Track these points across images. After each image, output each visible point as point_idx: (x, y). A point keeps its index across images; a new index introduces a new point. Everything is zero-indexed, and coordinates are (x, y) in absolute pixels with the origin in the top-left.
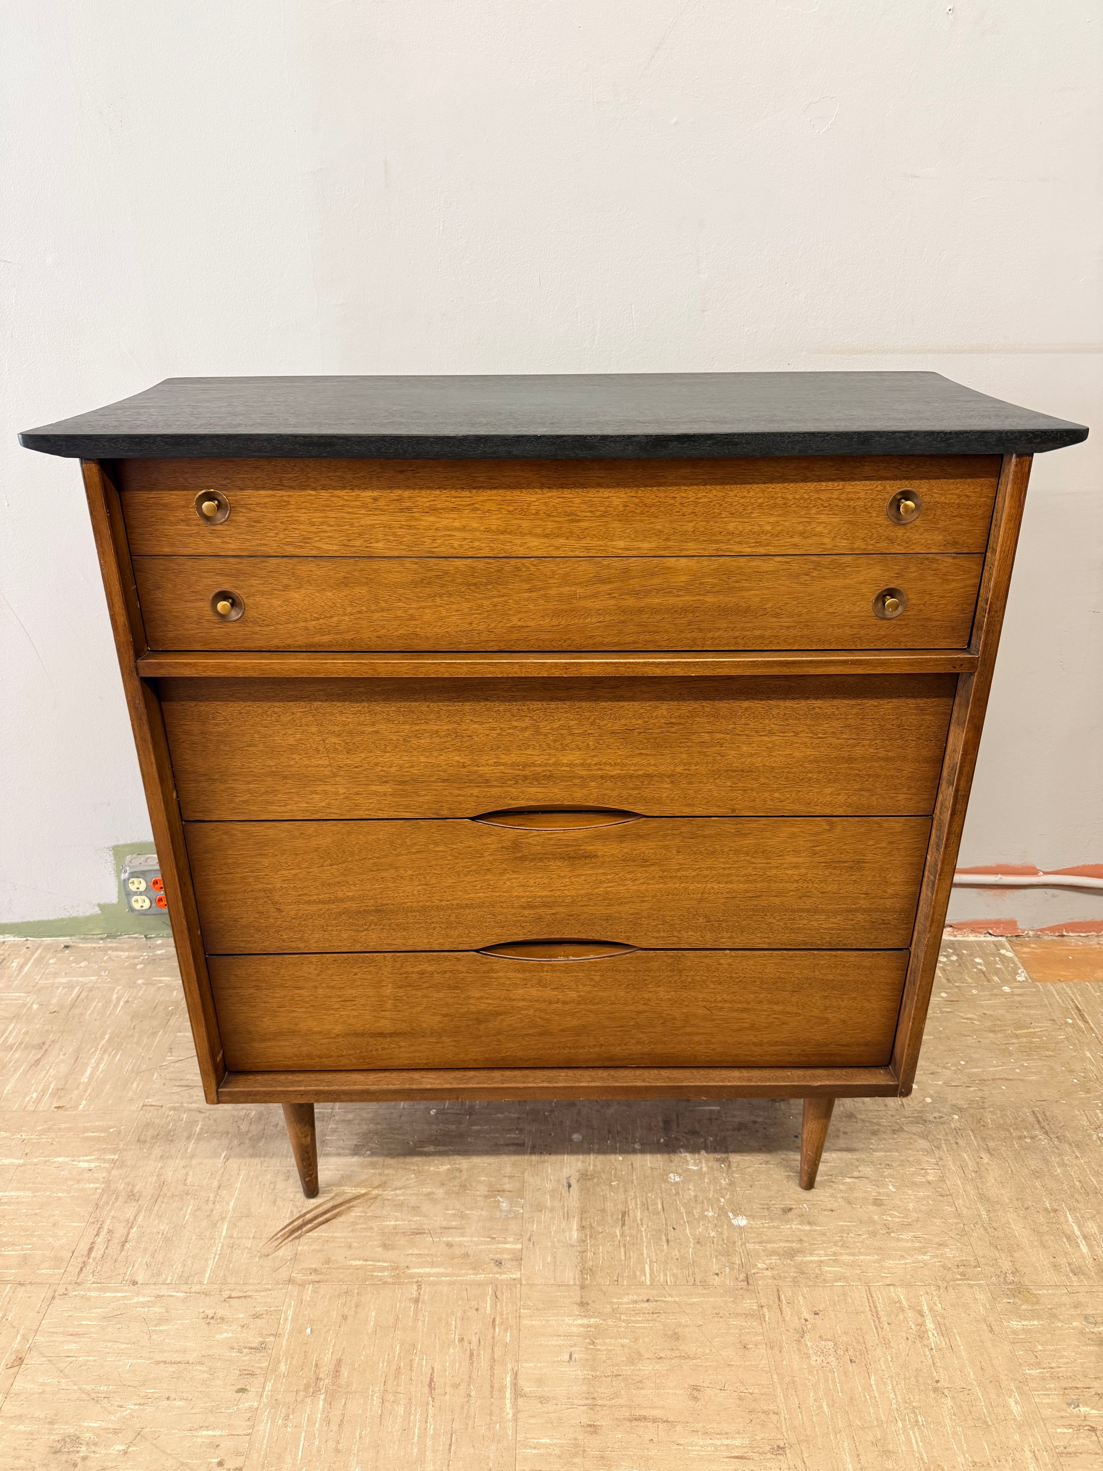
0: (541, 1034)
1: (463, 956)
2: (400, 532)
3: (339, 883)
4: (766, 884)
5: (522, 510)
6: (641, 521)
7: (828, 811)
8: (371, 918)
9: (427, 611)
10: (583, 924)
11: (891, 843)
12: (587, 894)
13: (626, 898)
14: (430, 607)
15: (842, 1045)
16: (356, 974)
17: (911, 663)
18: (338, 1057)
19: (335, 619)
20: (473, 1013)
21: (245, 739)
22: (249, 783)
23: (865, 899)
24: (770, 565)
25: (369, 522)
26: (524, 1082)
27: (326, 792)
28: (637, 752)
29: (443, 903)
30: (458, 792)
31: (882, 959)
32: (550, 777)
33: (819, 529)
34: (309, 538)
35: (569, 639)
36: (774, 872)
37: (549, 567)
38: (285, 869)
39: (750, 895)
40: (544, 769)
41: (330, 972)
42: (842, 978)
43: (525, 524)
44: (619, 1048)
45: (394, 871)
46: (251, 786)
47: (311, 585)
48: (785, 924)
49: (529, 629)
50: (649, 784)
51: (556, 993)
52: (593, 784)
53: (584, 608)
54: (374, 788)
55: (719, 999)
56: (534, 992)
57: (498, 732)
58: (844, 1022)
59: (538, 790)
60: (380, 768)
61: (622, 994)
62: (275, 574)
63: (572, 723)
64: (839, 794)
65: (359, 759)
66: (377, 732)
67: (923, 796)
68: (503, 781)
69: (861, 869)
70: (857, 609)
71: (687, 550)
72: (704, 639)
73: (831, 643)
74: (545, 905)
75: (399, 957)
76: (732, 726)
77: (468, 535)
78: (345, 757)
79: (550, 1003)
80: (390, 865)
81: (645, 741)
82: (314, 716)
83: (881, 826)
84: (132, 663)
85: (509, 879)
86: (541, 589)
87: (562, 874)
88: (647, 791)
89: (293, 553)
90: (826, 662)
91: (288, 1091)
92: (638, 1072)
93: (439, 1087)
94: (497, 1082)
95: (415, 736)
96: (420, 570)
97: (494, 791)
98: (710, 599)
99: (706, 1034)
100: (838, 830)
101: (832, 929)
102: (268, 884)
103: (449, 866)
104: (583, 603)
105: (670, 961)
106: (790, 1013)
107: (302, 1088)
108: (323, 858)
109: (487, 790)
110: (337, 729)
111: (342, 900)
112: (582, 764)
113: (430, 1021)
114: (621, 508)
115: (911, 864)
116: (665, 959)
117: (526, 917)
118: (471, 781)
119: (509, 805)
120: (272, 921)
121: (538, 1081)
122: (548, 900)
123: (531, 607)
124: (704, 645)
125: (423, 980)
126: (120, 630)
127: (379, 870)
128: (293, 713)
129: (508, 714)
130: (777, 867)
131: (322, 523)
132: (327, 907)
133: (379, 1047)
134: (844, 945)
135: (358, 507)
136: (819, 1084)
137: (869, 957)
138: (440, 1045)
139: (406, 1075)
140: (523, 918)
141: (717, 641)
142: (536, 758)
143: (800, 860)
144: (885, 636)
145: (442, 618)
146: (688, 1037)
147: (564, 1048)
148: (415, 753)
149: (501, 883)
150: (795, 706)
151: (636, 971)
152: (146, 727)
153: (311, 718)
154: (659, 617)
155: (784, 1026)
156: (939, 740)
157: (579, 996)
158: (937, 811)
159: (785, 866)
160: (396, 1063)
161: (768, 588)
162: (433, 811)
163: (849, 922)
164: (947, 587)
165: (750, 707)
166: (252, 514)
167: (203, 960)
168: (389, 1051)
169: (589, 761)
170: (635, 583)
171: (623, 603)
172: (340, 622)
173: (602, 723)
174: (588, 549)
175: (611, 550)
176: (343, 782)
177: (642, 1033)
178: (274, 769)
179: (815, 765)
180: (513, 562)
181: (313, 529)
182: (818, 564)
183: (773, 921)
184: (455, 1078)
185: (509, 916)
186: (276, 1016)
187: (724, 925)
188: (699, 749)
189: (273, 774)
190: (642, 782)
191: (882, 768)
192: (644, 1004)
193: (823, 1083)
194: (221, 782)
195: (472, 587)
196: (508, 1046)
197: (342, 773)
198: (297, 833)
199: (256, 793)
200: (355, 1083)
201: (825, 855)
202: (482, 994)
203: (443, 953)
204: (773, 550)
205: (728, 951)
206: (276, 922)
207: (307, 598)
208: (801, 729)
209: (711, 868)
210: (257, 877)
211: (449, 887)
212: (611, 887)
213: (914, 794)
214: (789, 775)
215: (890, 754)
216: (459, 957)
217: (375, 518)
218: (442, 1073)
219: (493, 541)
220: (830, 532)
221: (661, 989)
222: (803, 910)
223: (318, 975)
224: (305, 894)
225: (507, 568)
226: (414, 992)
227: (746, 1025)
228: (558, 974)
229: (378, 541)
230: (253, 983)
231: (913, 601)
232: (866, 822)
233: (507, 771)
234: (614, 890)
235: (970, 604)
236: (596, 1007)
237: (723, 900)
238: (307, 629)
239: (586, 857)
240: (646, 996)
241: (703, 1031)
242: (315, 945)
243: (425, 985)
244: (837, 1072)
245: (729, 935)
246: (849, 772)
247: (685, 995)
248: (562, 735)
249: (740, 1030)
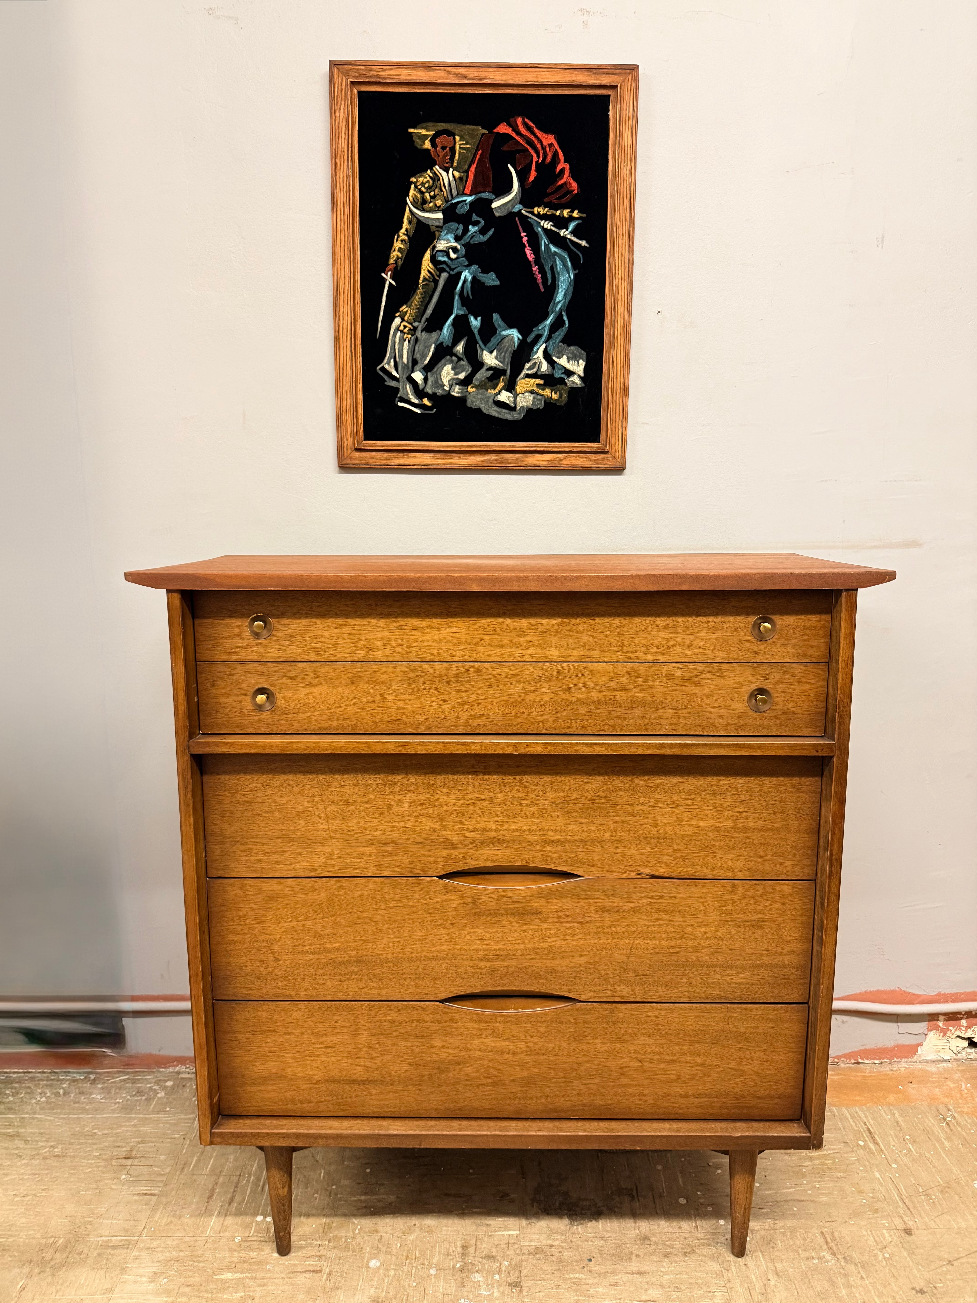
0: (494, 1085)
1: (428, 1006)
2: (395, 643)
3: (328, 935)
4: (684, 940)
5: (484, 628)
6: (571, 636)
7: (730, 875)
8: (353, 968)
9: (412, 702)
10: (531, 977)
11: (784, 904)
12: (534, 949)
13: (567, 952)
14: (414, 699)
15: (758, 1098)
16: (336, 1022)
17: (782, 747)
18: (317, 1102)
19: (343, 708)
20: (435, 1062)
21: (264, 807)
22: (263, 844)
23: (767, 955)
24: (669, 669)
25: (373, 637)
26: (479, 1131)
27: (323, 853)
28: (573, 820)
29: (413, 955)
30: (428, 853)
31: (785, 1012)
32: (503, 841)
33: (701, 643)
34: (328, 648)
35: (519, 724)
36: (690, 929)
37: (505, 668)
38: (285, 922)
39: (671, 951)
40: (499, 833)
41: (315, 1019)
42: (753, 1030)
43: (486, 638)
44: (563, 1099)
45: (374, 924)
46: (265, 847)
47: (327, 683)
48: (702, 978)
49: (487, 717)
50: (583, 848)
51: (507, 1043)
52: (538, 847)
53: (530, 700)
54: (362, 849)
55: (649, 1051)
56: (489, 1042)
57: (463, 801)
58: (757, 1073)
59: (495, 852)
60: (368, 832)
61: (565, 1045)
62: (301, 675)
63: (521, 795)
64: (738, 860)
65: (352, 824)
66: (367, 801)
67: (806, 863)
68: (466, 844)
69: (761, 927)
70: (736, 704)
71: (606, 657)
72: (621, 725)
73: (718, 730)
74: (498, 958)
75: (374, 1005)
76: (648, 799)
77: (445, 646)
78: (340, 822)
79: (503, 1053)
80: (371, 919)
81: (579, 811)
82: (319, 788)
83: (775, 889)
84: (186, 743)
85: (469, 933)
86: (497, 686)
87: (513, 929)
88: (583, 854)
89: (316, 660)
90: (717, 744)
91: (272, 1133)
92: (580, 1124)
93: (404, 1133)
94: (456, 1130)
95: (397, 805)
96: (409, 671)
97: (459, 853)
98: (624, 694)
99: (639, 1085)
100: (740, 892)
101: (742, 984)
102: (270, 935)
103: (420, 920)
104: (528, 697)
105: (605, 1013)
106: (711, 1065)
107: (285, 1131)
108: (316, 911)
109: (452, 851)
110: (336, 798)
111: (330, 951)
112: (529, 830)
113: (398, 1069)
114: (556, 627)
115: (802, 923)
116: (601, 1011)
117: (482, 969)
118: (440, 844)
119: (471, 865)
120: (271, 969)
121: (491, 1130)
122: (502, 953)
123: (490, 699)
124: (621, 730)
125: (393, 1029)
126: (181, 716)
127: (361, 923)
128: (303, 786)
129: (471, 787)
130: (692, 925)
131: (338, 637)
132: (317, 957)
133: (353, 1094)
134: (753, 999)
135: (365, 626)
136: (740, 1134)
137: (774, 1010)
138: (406, 1094)
139: (375, 1122)
140: (480, 971)
141: (631, 727)
142: (492, 824)
143: (710, 919)
144: (760, 725)
145: (423, 708)
146: (623, 1089)
147: (514, 1099)
148: (396, 819)
149: (462, 936)
150: (697, 783)
151: (576, 1023)
152: (190, 795)
153: (316, 790)
154: (586, 708)
155: (706, 1078)
156: (813, 815)
157: (528, 1047)
158: (819, 875)
159: (699, 924)
160: (367, 1111)
161: (668, 687)
162: (408, 870)
163: (756, 977)
164: (802, 688)
165: (661, 784)
166: (289, 631)
167: (211, 1005)
168: (362, 1098)
169: (534, 828)
170: (568, 682)
171: (559, 697)
172: (346, 710)
173: (545, 795)
174: (532, 656)
175: (549, 657)
176: (338, 844)
177: (583, 1084)
178: (284, 833)
179: (717, 834)
180: (477, 665)
181: (332, 642)
182: (703, 669)
183: (692, 976)
184: (418, 1126)
185: (468, 968)
186: (267, 1061)
187: (651, 979)
188: (623, 818)
189: (283, 837)
190: (578, 846)
191: (771, 838)
192: (584, 1056)
193: (744, 1134)
194: (241, 844)
195: (446, 684)
196: (465, 1096)
197: (337, 836)
198: (297, 889)
199: (268, 853)
200: (330, 1128)
201: (731, 915)
202: (443, 1044)
203: (411, 1003)
204: (669, 659)
205: (654, 1004)
206: (273, 971)
207: (323, 693)
208: (702, 803)
209: (637, 925)
210: (262, 928)
211: (419, 940)
212: (553, 942)
213: (799, 861)
214: (697, 843)
215: (776, 825)
216: (425, 1006)
217: (377, 633)
218: (407, 1122)
219: (463, 650)
220: (710, 646)
221: (598, 1040)
222: (716, 966)
223: (305, 1022)
224: (299, 945)
225: (472, 670)
226: (385, 1041)
227: (673, 1077)
228: (509, 1025)
229: (378, 650)
230: (251, 1028)
231: (778, 699)
232: (762, 885)
233: (469, 836)
234: (557, 944)
235: (822, 701)
236: (542, 1058)
237: (649, 956)
238: (321, 716)
239: (533, 913)
240: (585, 1047)
241: (636, 1083)
242: (304, 993)
243: (395, 1034)
244: (756, 1124)
245: (655, 989)
246: (744, 840)
247: (619, 1047)
248: (513, 804)
249: (668, 1082)
